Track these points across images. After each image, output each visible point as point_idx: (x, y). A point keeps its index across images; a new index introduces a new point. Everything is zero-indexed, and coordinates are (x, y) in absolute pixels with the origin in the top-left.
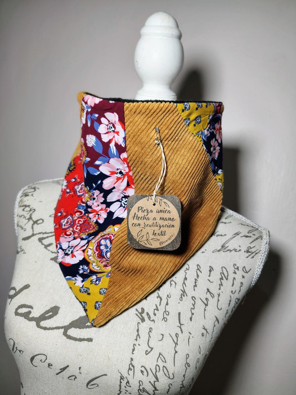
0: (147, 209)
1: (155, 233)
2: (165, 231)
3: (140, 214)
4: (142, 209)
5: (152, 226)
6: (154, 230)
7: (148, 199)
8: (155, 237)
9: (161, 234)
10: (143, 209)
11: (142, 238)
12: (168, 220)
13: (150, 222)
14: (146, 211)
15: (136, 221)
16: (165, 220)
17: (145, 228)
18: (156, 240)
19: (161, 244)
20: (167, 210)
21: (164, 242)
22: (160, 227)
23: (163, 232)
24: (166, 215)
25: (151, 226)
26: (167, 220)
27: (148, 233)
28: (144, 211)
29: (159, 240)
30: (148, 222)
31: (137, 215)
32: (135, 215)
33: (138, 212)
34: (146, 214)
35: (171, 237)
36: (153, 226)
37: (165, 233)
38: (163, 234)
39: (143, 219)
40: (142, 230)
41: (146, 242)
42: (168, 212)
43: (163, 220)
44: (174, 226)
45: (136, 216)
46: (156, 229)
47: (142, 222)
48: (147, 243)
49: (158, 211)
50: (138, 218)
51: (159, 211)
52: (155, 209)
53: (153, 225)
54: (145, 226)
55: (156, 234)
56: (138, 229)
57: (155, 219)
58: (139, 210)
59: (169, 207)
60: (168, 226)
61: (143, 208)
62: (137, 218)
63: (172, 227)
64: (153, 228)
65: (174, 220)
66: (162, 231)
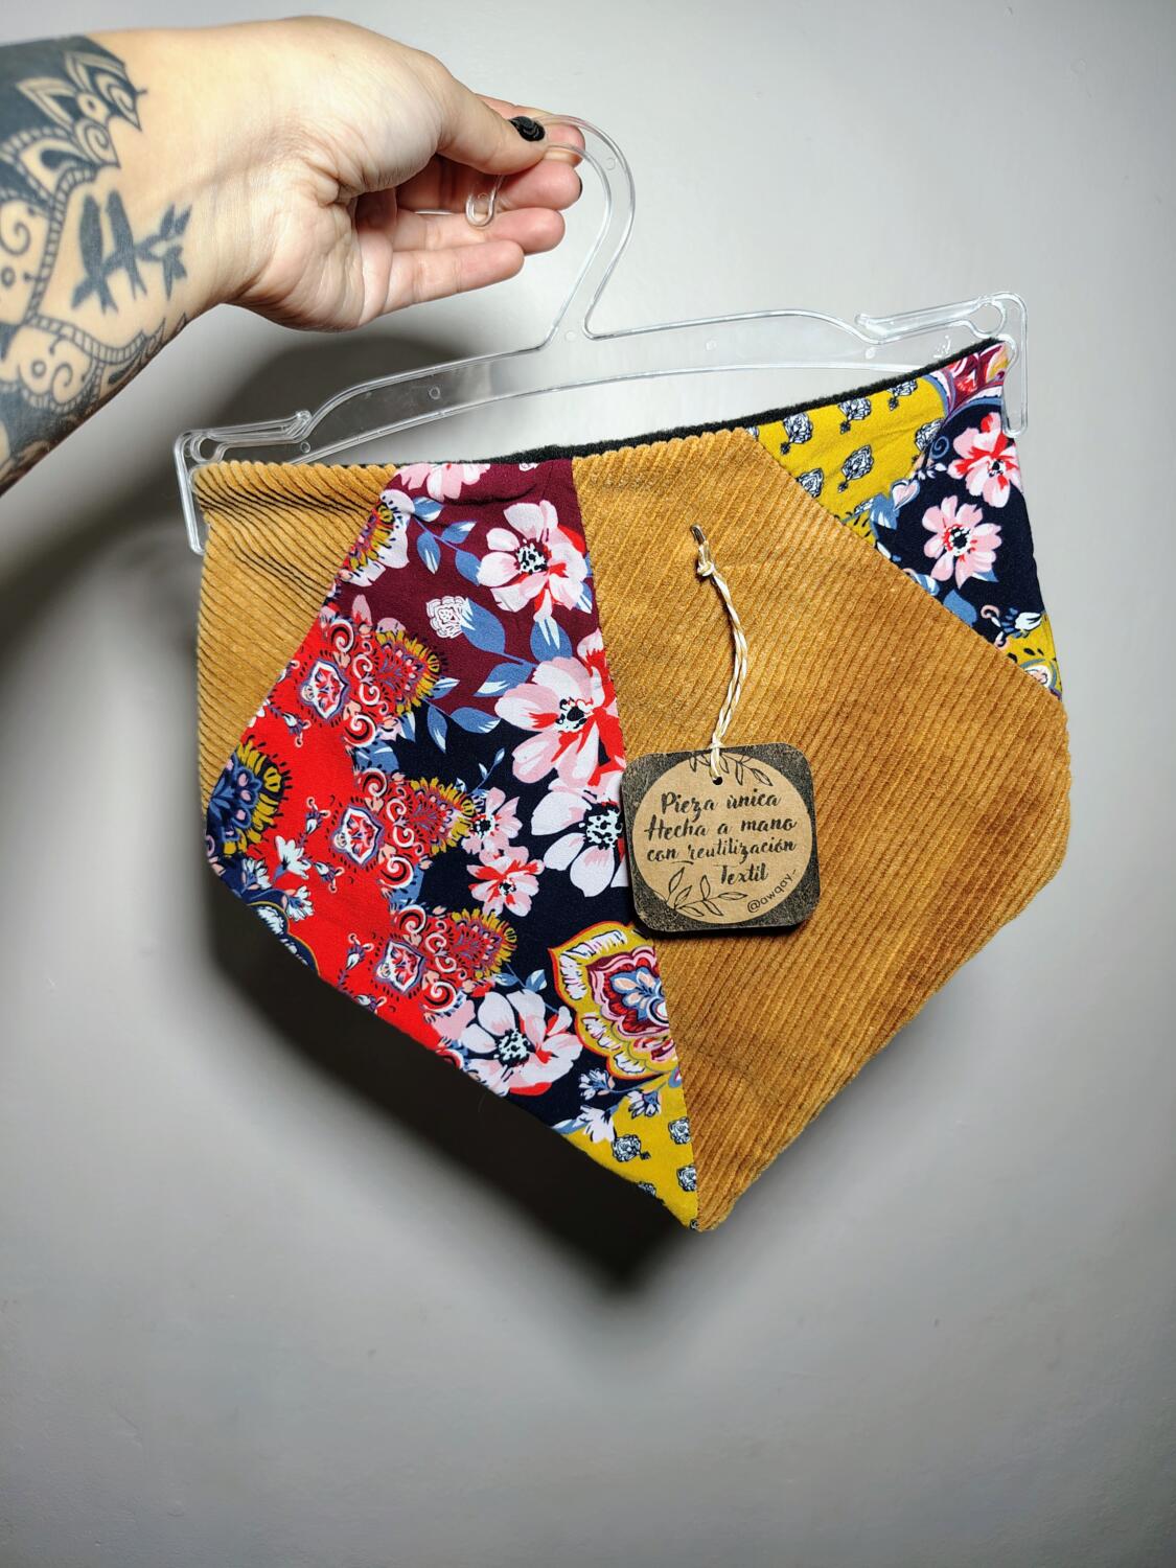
0: (694, 799)
1: (728, 874)
2: (763, 865)
3: (672, 818)
4: (678, 800)
5: (716, 851)
6: (725, 867)
7: (695, 764)
8: (731, 888)
9: (751, 876)
10: (681, 801)
11: (687, 895)
12: (772, 827)
13: (709, 841)
14: (690, 807)
15: (659, 844)
16: (759, 829)
17: (692, 863)
18: (733, 897)
19: (754, 906)
20: (763, 796)
21: (764, 901)
22: (745, 852)
23: (755, 867)
24: (762, 813)
25: (713, 855)
26: (765, 829)
27: (705, 877)
28: (684, 806)
29: (745, 896)
30: (699, 842)
31: (662, 822)
32: (653, 824)
33: (664, 812)
34: (690, 813)
35: (788, 881)
36: (718, 853)
37: (763, 873)
38: (756, 874)
39: (684, 834)
40: (683, 869)
41: (700, 907)
42: (768, 803)
43: (754, 829)
44: (791, 844)
45: (657, 826)
46: (733, 862)
47: (679, 843)
48: (705, 911)
49: (732, 801)
50: (666, 832)
51: (735, 801)
52: (720, 795)
53: (721, 851)
54: (692, 857)
55: (731, 876)
56: (669, 867)
57: (723, 829)
58: (664, 805)
59: (771, 785)
60: (771, 846)
61: (679, 796)
62: (660, 833)
63: (785, 849)
64: (721, 860)
65: (791, 825)
66: (752, 867)
